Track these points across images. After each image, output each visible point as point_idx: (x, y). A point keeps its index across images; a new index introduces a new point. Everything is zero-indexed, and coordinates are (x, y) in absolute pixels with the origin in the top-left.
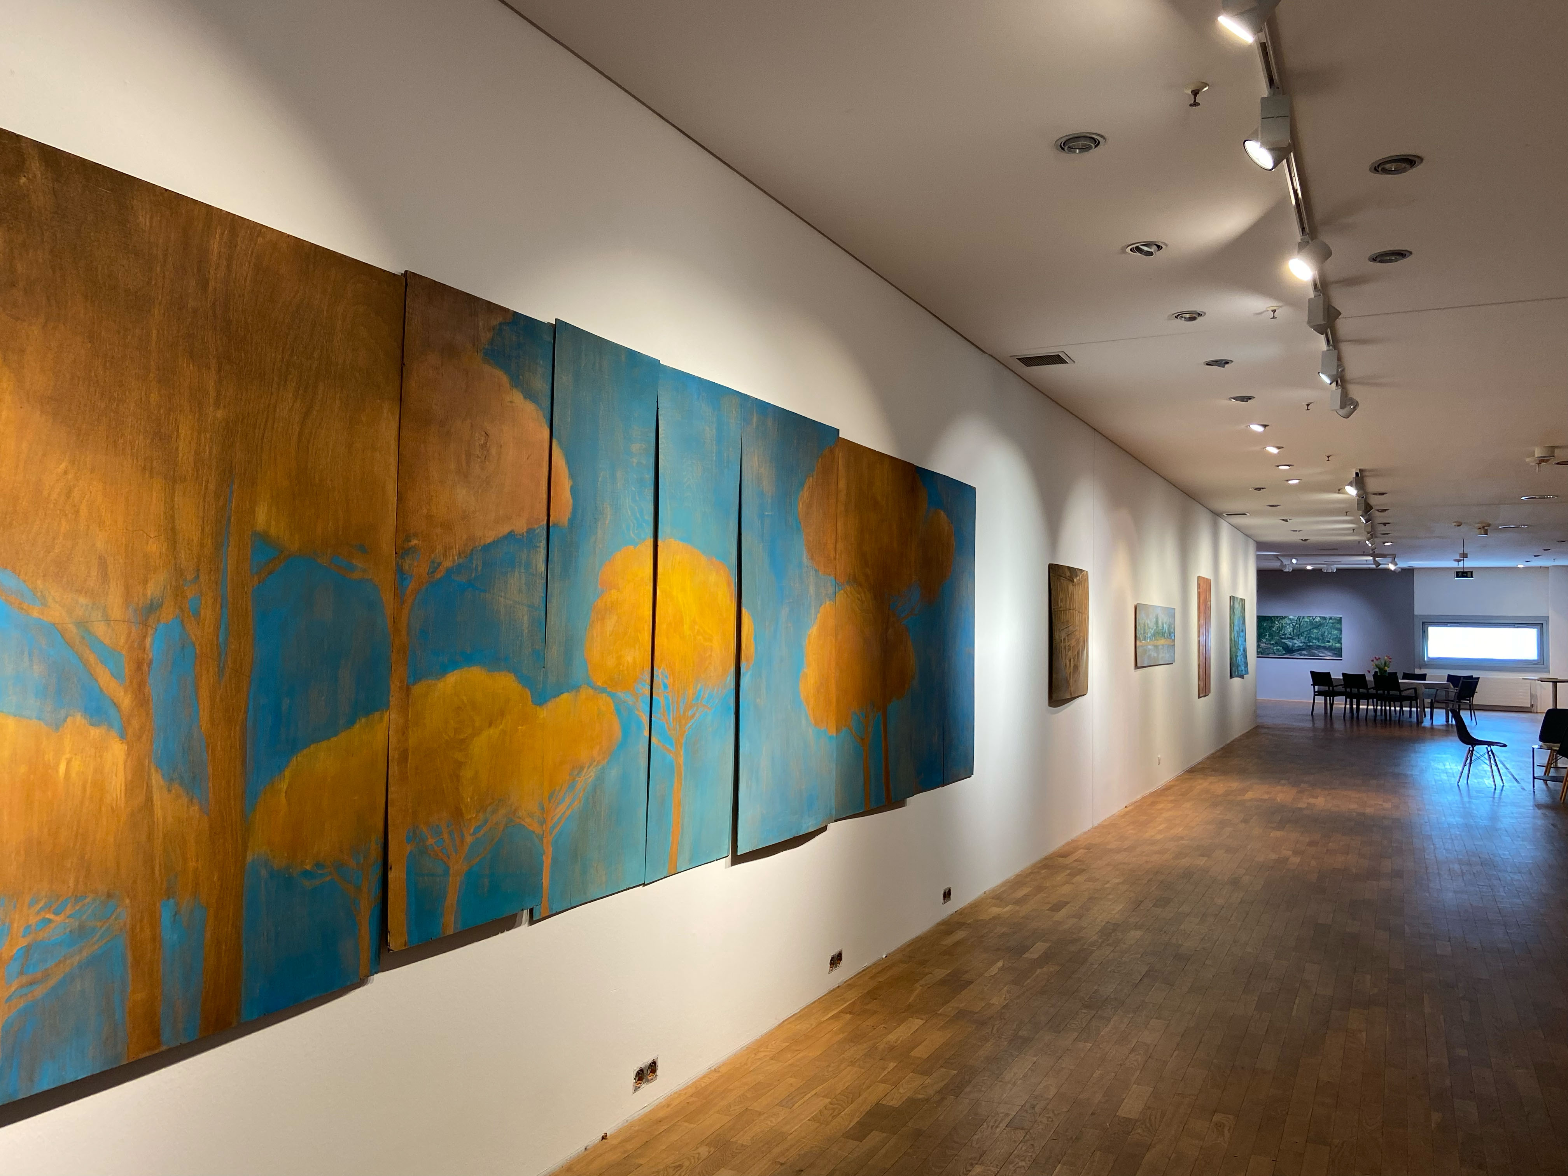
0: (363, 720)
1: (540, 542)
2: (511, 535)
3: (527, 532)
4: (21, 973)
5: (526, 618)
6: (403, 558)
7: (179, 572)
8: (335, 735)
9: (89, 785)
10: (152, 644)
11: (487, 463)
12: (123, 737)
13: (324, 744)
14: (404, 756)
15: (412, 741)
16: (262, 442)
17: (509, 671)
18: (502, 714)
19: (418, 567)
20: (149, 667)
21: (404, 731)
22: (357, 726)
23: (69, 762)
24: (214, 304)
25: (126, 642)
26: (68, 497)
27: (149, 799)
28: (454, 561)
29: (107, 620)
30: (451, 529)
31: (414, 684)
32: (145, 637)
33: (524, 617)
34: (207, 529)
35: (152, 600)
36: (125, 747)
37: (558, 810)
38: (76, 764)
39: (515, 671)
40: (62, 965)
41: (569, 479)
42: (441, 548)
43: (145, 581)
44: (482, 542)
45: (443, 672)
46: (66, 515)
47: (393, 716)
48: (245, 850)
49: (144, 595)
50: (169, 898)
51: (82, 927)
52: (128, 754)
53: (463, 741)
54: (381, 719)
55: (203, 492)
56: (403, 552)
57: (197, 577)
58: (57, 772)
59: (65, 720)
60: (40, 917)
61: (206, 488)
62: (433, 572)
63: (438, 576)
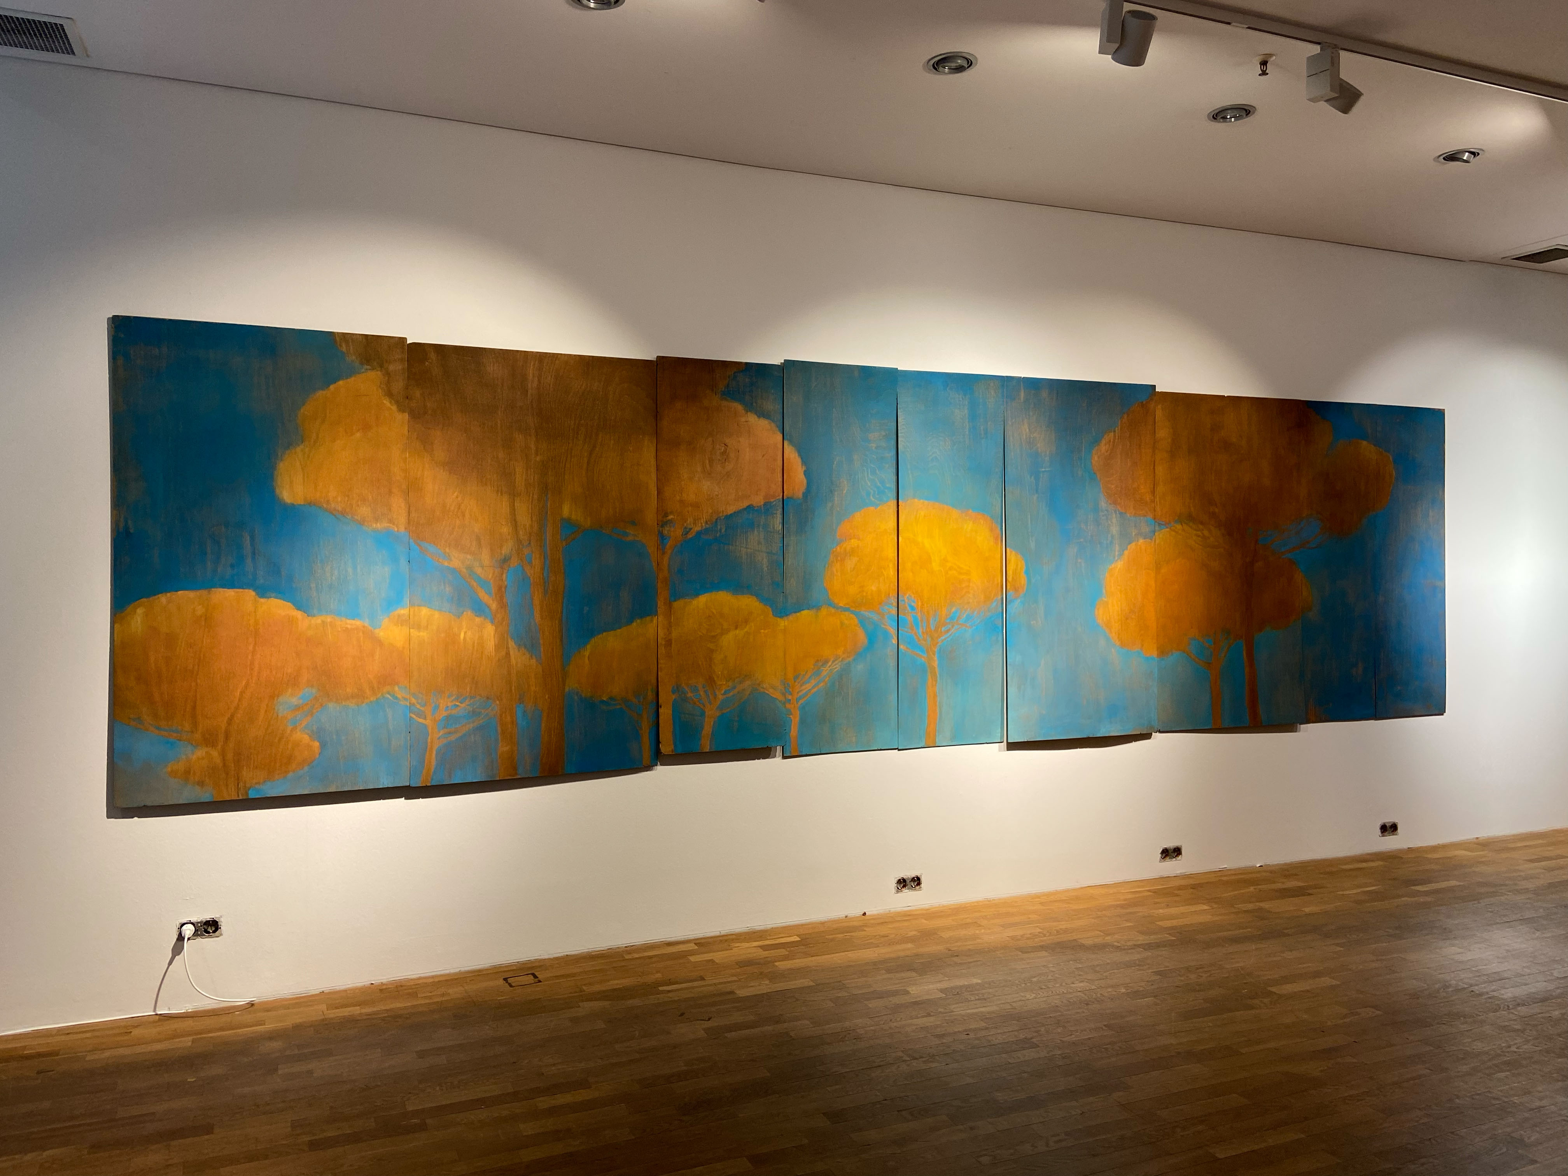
0: (638, 621)
1: (777, 510)
2: (750, 507)
3: (764, 505)
4: (444, 727)
5: (765, 560)
6: (662, 526)
7: (519, 542)
8: (620, 628)
9: (476, 644)
10: (507, 577)
11: (727, 463)
12: (492, 623)
13: (612, 632)
14: (669, 643)
15: (674, 634)
16: (565, 470)
17: (752, 594)
18: (746, 621)
19: (675, 533)
20: (505, 589)
21: (669, 627)
22: (634, 624)
23: (465, 633)
24: (532, 402)
25: (492, 578)
26: (459, 508)
27: (508, 654)
28: (702, 526)
29: (482, 567)
30: (699, 507)
31: (675, 601)
32: (502, 574)
33: (763, 560)
34: (534, 519)
35: (505, 556)
36: (494, 627)
37: (803, 687)
38: (469, 634)
39: (757, 595)
40: (464, 727)
41: (802, 466)
42: (692, 520)
43: (501, 547)
44: (725, 514)
45: (697, 595)
46: (459, 517)
47: (660, 619)
48: (564, 685)
49: (501, 554)
50: (520, 704)
51: (474, 712)
52: (496, 630)
53: (714, 637)
54: (652, 621)
55: (531, 501)
56: (663, 524)
57: (530, 543)
58: (460, 637)
59: (463, 613)
60: (452, 704)
61: (533, 497)
62: (686, 534)
63: (689, 536)
